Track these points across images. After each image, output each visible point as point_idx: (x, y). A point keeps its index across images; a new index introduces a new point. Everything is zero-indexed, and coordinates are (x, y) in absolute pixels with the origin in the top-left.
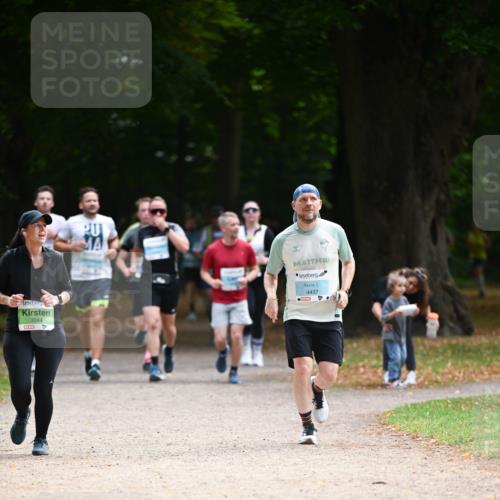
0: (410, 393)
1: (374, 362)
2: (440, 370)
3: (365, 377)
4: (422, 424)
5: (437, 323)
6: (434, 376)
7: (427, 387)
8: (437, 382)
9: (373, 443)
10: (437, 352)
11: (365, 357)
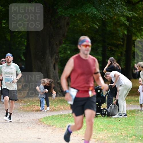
0: (48, 113)
1: (37, 104)
2: (56, 106)
3: (35, 108)
4: (51, 122)
5: (55, 94)
6: (55, 108)
7: (53, 111)
8: (55, 110)
9: (37, 127)
10: (55, 101)
11: (35, 103)
